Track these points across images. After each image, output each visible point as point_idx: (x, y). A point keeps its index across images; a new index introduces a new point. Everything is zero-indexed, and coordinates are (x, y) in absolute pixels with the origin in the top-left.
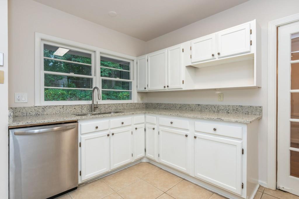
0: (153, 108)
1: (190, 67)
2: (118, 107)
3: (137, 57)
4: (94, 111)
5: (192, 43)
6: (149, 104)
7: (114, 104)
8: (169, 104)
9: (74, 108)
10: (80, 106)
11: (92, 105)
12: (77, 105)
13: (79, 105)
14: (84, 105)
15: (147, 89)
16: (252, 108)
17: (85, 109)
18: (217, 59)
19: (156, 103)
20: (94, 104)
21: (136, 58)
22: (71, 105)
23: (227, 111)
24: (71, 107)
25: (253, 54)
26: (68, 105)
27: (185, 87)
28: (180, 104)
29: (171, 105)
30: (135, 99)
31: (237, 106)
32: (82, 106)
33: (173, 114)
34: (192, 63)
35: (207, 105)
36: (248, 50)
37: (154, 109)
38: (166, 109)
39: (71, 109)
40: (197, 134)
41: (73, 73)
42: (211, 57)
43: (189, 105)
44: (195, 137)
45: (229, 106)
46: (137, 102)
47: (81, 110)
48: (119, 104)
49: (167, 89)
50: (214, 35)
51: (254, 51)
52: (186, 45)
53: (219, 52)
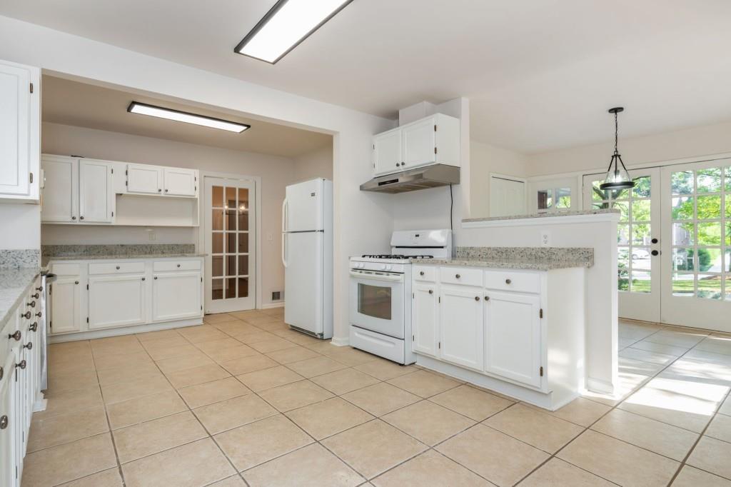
1: (118, 195)
5: (132, 166)
16: (186, 246)
18: (162, 195)
25: (197, 198)
27: (114, 221)
34: (128, 192)
35: (135, 246)
36: (193, 194)
40: (155, 275)
42: (157, 191)
44: (155, 278)
45: (164, 245)
49: (77, 222)
50: (159, 168)
51: (197, 196)
52: (120, 166)
53: (166, 188)
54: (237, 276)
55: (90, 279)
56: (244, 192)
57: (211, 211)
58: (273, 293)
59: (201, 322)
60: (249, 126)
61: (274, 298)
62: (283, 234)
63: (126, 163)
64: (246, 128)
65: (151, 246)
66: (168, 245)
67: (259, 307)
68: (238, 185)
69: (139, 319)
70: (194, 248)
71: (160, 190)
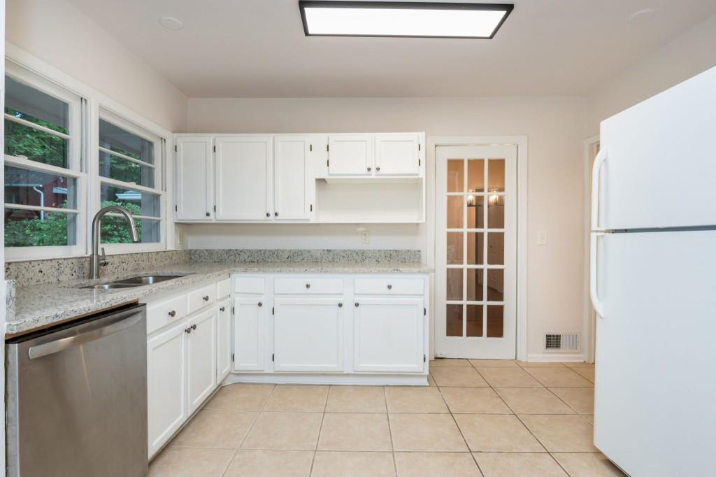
0: (215, 262)
1: (321, 182)
2: (140, 262)
3: (174, 132)
4: (98, 276)
5: (334, 137)
6: (202, 251)
7: (132, 254)
8: (261, 251)
9: (37, 269)
10: (55, 263)
11: (91, 258)
12: (47, 260)
13: (51, 260)
14: (65, 259)
15: (212, 217)
16: (409, 253)
17: (68, 271)
18: (373, 177)
19: (224, 250)
20: (98, 256)
21: (171, 134)
22: (30, 262)
23: (376, 259)
24: (31, 266)
25: (422, 179)
26: (23, 262)
27: (313, 218)
28: (290, 251)
29: (267, 253)
30: (169, 240)
31: (390, 251)
32: (60, 262)
33: (312, 269)
34: (329, 175)
35: (344, 251)
36: (417, 172)
37: (216, 264)
38: (253, 262)
39: (32, 274)
40: (358, 299)
41: (27, 158)
42: (365, 171)
43: (309, 252)
44: (357, 305)
45: (379, 251)
46: (174, 249)
47: (56, 273)
48: (142, 253)
49: (272, 220)
50: (368, 136)
51: (422, 175)
52: (319, 139)
53: (377, 166)
54: (485, 303)
55: (276, 299)
56: (498, 166)
57: (446, 199)
58: (548, 336)
59: (424, 382)
60: (509, 8)
61: (548, 346)
62: (594, 236)
63: (327, 135)
64: (503, 13)
65: (363, 252)
66: (385, 251)
67: (522, 357)
68: (486, 155)
69: (336, 365)
70: (420, 255)
71: (369, 169)
